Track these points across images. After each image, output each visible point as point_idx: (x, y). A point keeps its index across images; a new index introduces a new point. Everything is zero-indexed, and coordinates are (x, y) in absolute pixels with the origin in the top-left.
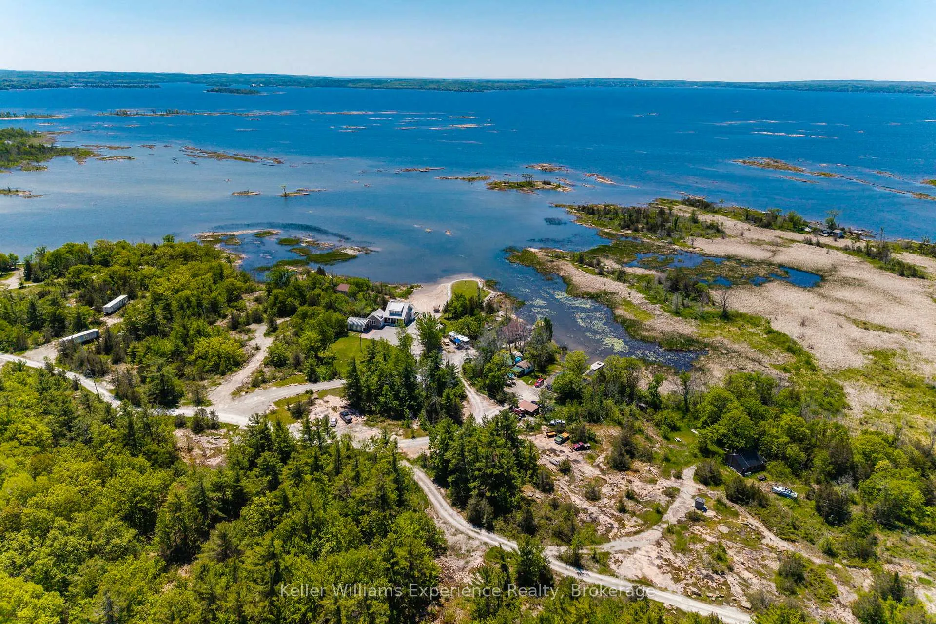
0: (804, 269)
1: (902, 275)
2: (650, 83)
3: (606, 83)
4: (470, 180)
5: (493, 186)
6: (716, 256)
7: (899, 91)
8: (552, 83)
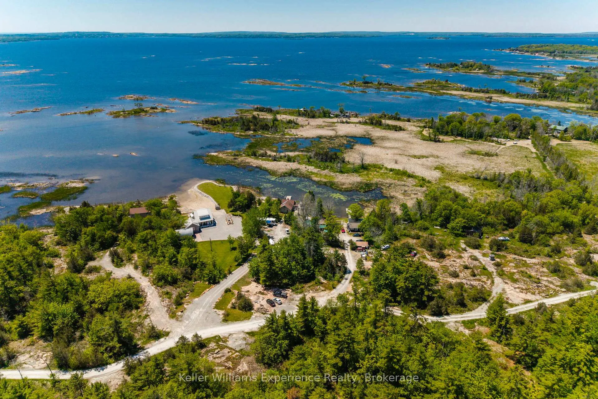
0: (358, 136)
1: (396, 131)
2: (121, 35)
3: (89, 35)
4: (90, 113)
5: (116, 115)
6: (313, 138)
7: (267, 37)
8: (46, 36)
